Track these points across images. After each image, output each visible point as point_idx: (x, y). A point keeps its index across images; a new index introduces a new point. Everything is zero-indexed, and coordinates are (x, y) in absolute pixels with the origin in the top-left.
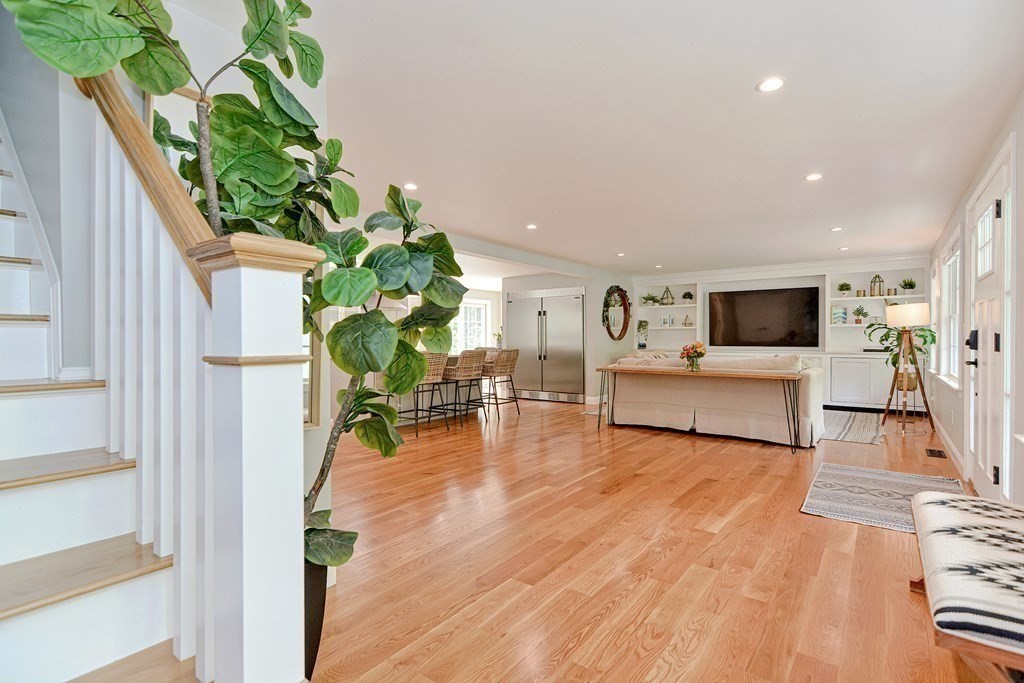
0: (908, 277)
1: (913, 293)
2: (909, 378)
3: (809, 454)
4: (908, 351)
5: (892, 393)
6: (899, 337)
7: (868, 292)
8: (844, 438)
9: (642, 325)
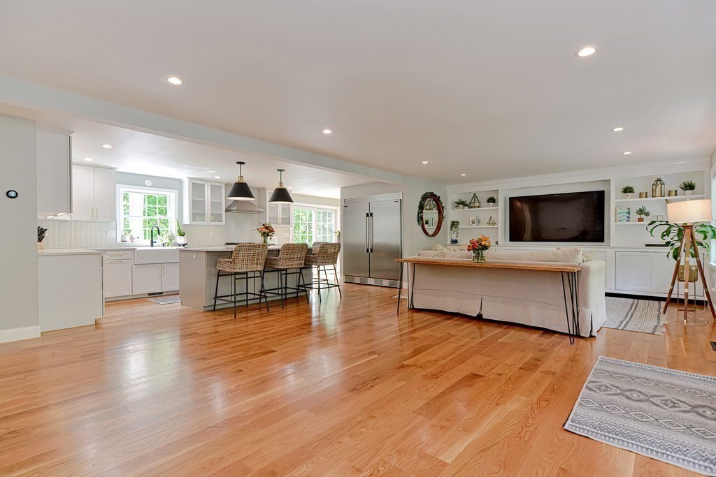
0: (688, 180)
1: (693, 194)
2: (691, 270)
3: (589, 343)
4: (689, 244)
5: (673, 284)
6: (680, 233)
7: (650, 193)
8: (625, 327)
9: (454, 224)
